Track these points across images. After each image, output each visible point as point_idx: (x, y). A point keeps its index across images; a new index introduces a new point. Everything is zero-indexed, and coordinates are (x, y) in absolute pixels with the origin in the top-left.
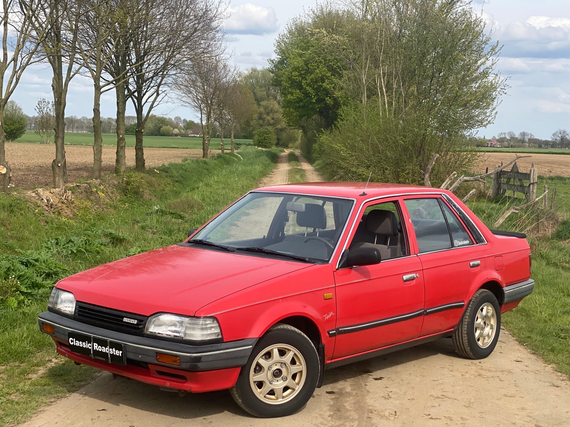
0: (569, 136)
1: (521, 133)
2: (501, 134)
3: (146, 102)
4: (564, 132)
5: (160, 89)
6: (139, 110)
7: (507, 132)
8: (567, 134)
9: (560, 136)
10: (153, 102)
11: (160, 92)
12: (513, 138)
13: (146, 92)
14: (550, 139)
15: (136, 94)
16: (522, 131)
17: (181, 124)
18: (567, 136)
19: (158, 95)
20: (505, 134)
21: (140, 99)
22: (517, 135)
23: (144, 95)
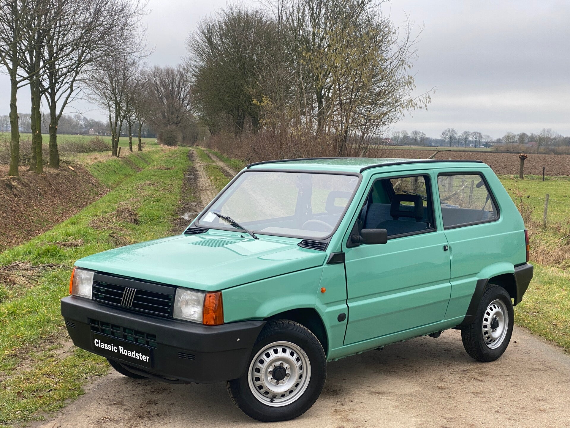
0: (457, 135)
1: (413, 132)
2: (395, 132)
3: (60, 98)
4: (453, 131)
5: (74, 84)
6: (53, 107)
7: (400, 131)
8: (456, 133)
9: (448, 134)
10: (67, 98)
11: (74, 88)
12: (406, 137)
13: (60, 87)
14: (439, 138)
15: (49, 90)
16: (414, 130)
17: (81, 122)
18: (455, 135)
19: (72, 91)
20: (398, 132)
21: (53, 95)
22: (410, 134)
23: (58, 90)
